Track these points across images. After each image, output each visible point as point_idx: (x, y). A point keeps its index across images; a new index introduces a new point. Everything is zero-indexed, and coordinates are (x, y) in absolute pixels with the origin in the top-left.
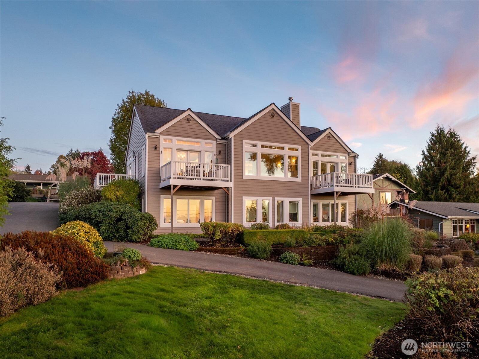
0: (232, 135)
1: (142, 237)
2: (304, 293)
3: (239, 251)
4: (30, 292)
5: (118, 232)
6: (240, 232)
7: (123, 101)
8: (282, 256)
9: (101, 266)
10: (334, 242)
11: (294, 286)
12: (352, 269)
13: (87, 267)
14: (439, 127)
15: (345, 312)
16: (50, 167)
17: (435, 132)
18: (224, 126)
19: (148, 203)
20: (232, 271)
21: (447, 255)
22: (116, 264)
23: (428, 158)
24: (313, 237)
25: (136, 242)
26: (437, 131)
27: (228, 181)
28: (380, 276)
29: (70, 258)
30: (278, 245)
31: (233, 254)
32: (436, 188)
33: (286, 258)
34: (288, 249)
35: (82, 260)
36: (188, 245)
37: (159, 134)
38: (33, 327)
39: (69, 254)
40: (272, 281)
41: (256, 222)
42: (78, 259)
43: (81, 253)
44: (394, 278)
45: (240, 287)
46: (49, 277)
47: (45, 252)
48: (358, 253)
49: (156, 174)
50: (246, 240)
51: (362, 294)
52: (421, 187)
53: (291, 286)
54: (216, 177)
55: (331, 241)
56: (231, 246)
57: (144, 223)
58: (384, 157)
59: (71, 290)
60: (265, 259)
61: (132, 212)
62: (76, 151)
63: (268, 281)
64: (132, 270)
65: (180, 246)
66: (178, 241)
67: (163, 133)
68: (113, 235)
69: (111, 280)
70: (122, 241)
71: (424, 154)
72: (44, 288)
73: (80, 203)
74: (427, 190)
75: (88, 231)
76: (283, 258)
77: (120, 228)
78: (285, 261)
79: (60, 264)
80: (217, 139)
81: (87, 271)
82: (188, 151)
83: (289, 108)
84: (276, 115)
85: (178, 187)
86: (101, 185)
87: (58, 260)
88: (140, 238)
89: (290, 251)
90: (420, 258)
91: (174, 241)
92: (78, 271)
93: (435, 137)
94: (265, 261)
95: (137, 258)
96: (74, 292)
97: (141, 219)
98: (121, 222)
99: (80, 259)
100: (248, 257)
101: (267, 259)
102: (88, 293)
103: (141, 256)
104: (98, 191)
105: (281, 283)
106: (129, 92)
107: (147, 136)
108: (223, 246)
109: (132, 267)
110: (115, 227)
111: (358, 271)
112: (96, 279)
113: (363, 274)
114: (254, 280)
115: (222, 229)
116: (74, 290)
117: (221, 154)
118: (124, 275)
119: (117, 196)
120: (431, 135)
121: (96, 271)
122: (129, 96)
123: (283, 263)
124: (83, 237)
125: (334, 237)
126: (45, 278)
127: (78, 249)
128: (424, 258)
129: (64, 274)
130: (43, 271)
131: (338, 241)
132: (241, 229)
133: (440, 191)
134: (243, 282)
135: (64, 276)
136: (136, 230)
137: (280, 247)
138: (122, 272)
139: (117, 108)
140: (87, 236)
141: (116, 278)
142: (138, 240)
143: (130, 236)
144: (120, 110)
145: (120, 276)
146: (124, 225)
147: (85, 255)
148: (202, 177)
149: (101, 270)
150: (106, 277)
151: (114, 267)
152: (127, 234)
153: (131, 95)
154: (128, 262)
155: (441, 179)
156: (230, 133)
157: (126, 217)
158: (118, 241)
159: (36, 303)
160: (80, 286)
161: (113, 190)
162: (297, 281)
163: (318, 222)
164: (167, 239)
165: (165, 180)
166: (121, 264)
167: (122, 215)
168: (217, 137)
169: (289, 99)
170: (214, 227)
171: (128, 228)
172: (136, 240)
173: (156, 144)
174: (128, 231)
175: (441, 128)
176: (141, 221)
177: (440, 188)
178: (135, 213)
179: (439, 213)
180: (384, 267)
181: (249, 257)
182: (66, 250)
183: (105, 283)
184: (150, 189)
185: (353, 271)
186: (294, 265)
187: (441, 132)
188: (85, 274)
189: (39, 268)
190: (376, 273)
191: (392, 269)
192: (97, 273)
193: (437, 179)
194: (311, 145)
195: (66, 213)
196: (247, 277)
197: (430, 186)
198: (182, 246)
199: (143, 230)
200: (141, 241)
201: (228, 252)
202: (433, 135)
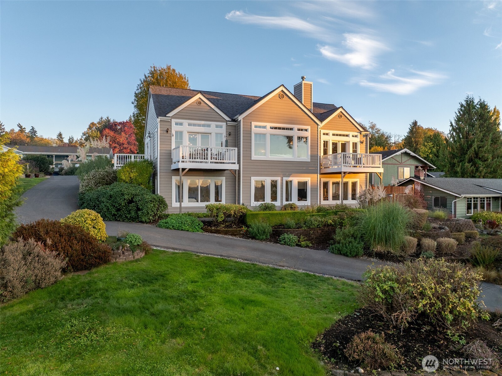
0: (240, 118)
1: (152, 218)
2: (286, 277)
3: (241, 232)
4: (38, 278)
5: (130, 213)
6: (243, 213)
7: (145, 76)
8: (280, 237)
9: (104, 252)
10: (333, 223)
11: (280, 270)
12: (345, 252)
13: (91, 252)
14: (468, 97)
15: (314, 297)
16: (82, 134)
17: (464, 103)
18: (236, 106)
19: (160, 184)
20: (226, 255)
21: (444, 238)
22: (118, 249)
23: (456, 129)
24: (312, 219)
25: (146, 222)
26: (467, 101)
27: (235, 163)
28: (373, 258)
29: (75, 246)
30: (279, 226)
31: (235, 235)
32: (463, 160)
33: (284, 239)
34: (288, 231)
35: (86, 247)
36: (194, 226)
37: (170, 118)
38: (38, 308)
39: (75, 242)
40: (260, 264)
41: (264, 201)
42: (83, 246)
43: (86, 240)
44: (387, 260)
45: (226, 271)
46: (55, 264)
47: (53, 240)
48: (353, 236)
49: (168, 157)
50: (249, 221)
51: (343, 277)
52: (448, 159)
53: (276, 269)
54: (225, 160)
55: (330, 223)
56: (234, 227)
57: (154, 205)
58: (418, 124)
59: (76, 274)
60: (264, 240)
61: (143, 194)
62: (106, 119)
63: (256, 265)
64: (133, 254)
65: (185, 227)
66: (183, 222)
67: (175, 117)
68: (125, 216)
69: (114, 263)
70: (133, 221)
71: (452, 125)
72: (50, 274)
73: (97, 184)
74: (453, 162)
75: (95, 219)
76: (281, 240)
77: (131, 210)
78: (282, 242)
79: (66, 251)
80: (227, 121)
81: (91, 256)
82: (198, 133)
83: (301, 88)
84: (285, 96)
85: (187, 170)
86: (119, 165)
87: (65, 248)
88: (150, 219)
89: (289, 233)
90: (415, 240)
91: (180, 223)
92: (82, 257)
93: (464, 108)
94: (264, 242)
95: (138, 243)
96: (78, 276)
97: (151, 201)
98: (133, 204)
99: (84, 246)
100: (248, 238)
101: (266, 240)
102: (90, 277)
103: (142, 241)
104: (115, 172)
105: (268, 267)
106: (151, 67)
107: (159, 120)
108: (227, 227)
109: (133, 252)
110: (126, 208)
111: (351, 254)
112: (99, 263)
113: (356, 256)
114: (244, 264)
115: (225, 211)
116: (79, 273)
117: (231, 136)
118: (125, 258)
119: (130, 178)
120: (460, 105)
121: (99, 256)
122: (151, 71)
123: (281, 244)
124: (90, 225)
125: (333, 219)
126: (52, 265)
127: (83, 237)
128: (419, 240)
129: (69, 260)
130: (49, 259)
131: (337, 223)
132: (244, 211)
133: (466, 164)
134: (232, 266)
135: (70, 261)
136: (146, 212)
137: (281, 228)
138: (124, 256)
139: (139, 82)
140: (93, 223)
141: (118, 261)
142: (148, 220)
143: (140, 217)
144: (142, 85)
145: (121, 260)
146: (135, 206)
147: (89, 242)
148: (209, 160)
149: (103, 255)
150: (109, 261)
151: (116, 251)
152: (138, 216)
153: (153, 70)
154: (129, 247)
155: (468, 152)
156: (239, 116)
157: (137, 199)
158: (130, 222)
159: (43, 286)
160: (85, 269)
161: (128, 171)
162: (285, 264)
163: (328, 200)
164: (175, 220)
165: (175, 163)
166: (123, 249)
167: (133, 197)
168: (228, 119)
169: (302, 78)
170: (217, 209)
171: (138, 209)
172: (146, 221)
173: (168, 127)
174: (139, 212)
175: (470, 99)
176: (151, 203)
177: (466, 161)
178: (145, 196)
179: (453, 191)
180: (379, 248)
181: (250, 237)
182: (72, 238)
183: (107, 266)
184: (162, 171)
185: (347, 253)
186: (292, 246)
187: (470, 102)
188: (89, 259)
189: (46, 257)
190: (370, 255)
191: (387, 251)
192: (100, 258)
193: (465, 152)
194: (321, 125)
195: (84, 193)
196: (238, 260)
197: (457, 159)
198: (187, 227)
199: (153, 211)
200: (150, 221)
201: (231, 233)
202: (462, 106)
